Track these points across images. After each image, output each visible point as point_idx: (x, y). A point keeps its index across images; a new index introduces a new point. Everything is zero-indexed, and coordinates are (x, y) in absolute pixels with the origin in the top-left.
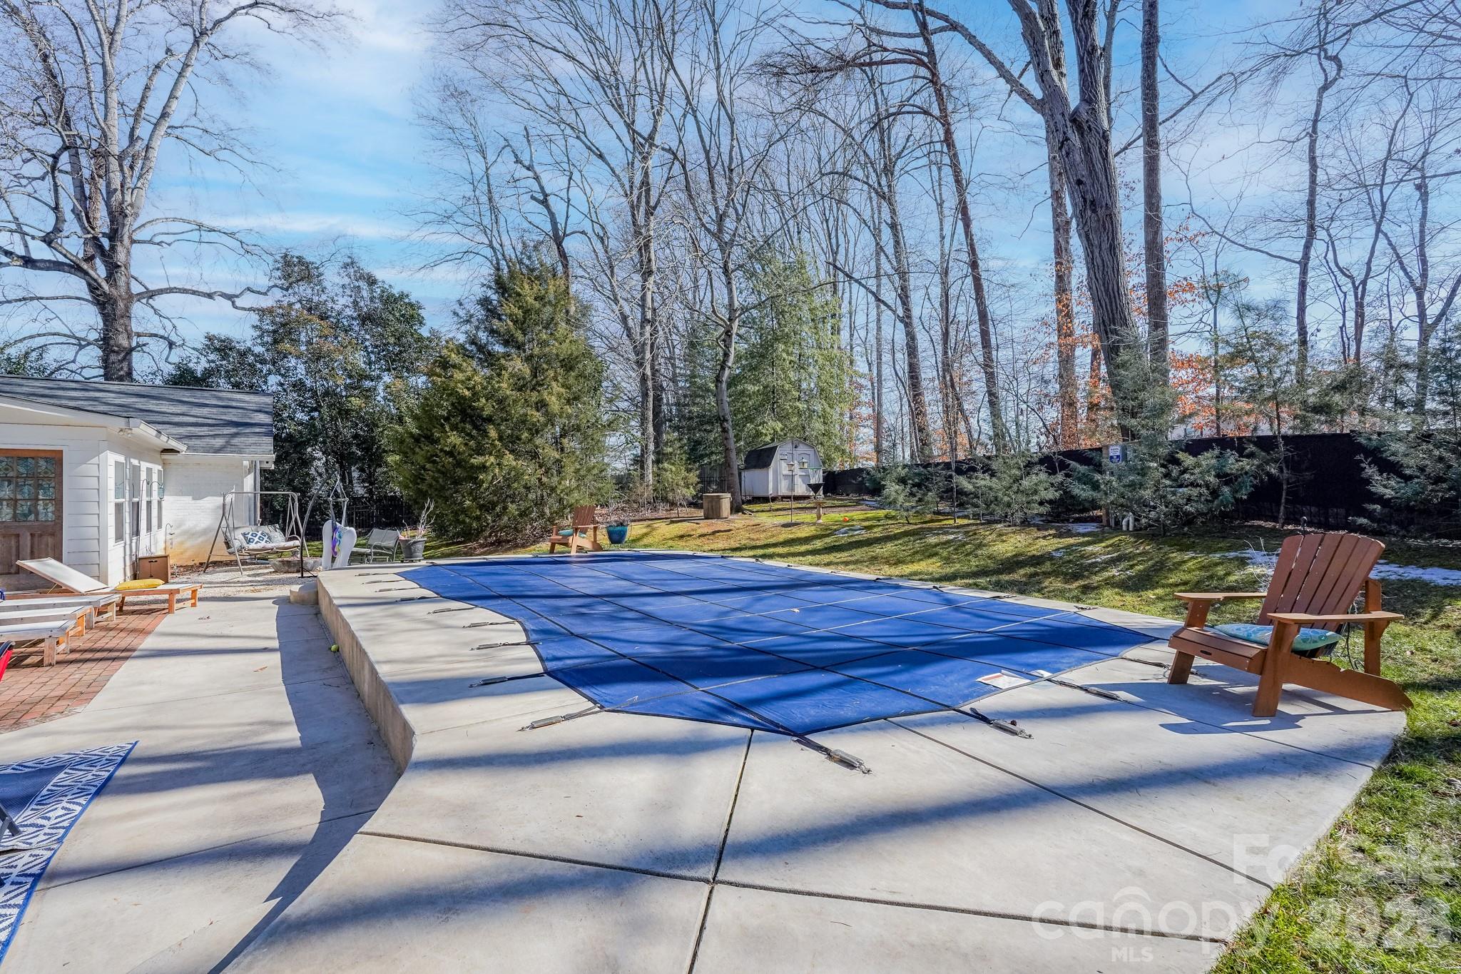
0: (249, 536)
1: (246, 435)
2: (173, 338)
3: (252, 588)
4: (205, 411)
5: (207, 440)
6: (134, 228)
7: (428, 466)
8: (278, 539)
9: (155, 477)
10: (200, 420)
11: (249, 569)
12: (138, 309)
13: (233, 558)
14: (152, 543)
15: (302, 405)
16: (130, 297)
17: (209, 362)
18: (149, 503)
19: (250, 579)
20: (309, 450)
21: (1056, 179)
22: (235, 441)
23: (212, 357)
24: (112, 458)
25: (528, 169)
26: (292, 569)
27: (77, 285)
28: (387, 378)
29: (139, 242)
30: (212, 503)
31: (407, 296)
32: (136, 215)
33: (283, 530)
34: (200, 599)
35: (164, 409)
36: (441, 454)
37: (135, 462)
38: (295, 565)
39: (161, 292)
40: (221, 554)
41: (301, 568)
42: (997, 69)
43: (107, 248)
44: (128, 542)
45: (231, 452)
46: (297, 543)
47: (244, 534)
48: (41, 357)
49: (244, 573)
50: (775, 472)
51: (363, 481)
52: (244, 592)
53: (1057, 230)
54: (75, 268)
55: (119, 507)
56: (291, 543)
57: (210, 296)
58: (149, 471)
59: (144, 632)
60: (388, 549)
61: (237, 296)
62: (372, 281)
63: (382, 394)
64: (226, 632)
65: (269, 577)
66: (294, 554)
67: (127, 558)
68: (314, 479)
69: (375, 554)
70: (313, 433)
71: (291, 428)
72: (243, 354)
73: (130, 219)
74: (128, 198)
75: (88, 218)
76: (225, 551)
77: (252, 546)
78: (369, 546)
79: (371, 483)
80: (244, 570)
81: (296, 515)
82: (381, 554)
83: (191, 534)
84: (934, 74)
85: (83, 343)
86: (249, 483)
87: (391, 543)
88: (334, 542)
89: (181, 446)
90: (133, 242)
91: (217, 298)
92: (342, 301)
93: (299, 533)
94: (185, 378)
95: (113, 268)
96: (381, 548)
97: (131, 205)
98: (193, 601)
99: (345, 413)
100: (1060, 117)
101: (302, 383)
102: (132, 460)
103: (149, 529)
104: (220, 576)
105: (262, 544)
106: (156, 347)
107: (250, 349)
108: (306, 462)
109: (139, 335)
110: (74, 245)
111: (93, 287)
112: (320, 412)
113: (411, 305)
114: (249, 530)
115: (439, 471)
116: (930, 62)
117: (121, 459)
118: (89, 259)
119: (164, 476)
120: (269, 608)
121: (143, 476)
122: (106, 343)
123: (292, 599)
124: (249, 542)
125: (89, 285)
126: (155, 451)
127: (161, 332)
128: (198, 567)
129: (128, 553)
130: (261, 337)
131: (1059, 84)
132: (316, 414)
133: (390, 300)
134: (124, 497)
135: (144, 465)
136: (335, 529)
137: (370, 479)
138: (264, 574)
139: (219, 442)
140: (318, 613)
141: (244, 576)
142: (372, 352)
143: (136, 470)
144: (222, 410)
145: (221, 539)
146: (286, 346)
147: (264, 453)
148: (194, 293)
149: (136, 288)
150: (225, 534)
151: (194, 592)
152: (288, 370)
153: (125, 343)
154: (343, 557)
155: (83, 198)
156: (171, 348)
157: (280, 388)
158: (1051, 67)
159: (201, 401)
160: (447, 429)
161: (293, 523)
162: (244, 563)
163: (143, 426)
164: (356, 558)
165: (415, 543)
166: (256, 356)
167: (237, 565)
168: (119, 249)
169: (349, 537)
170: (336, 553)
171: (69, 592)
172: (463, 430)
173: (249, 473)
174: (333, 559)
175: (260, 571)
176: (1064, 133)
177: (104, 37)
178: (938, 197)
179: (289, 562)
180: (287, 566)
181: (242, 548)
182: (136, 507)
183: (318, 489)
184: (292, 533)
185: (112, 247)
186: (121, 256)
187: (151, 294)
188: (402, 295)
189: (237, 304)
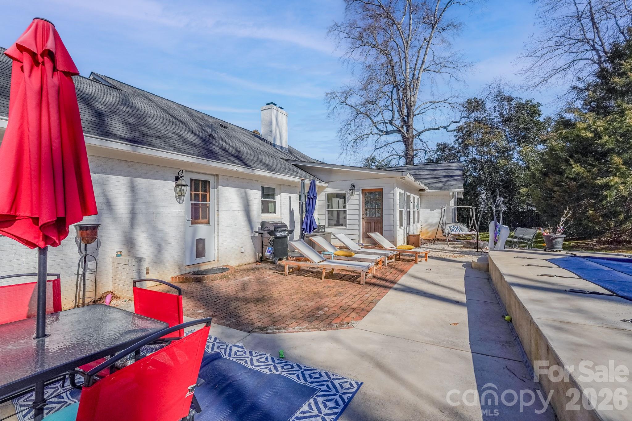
0: (452, 228)
1: (451, 181)
2: (427, 149)
3: (452, 255)
4: (435, 173)
5: (435, 184)
6: (414, 110)
7: (556, 189)
8: (465, 231)
9: (416, 201)
10: (433, 176)
11: (452, 244)
12: (416, 141)
13: (445, 238)
14: (416, 229)
15: (475, 169)
16: (413, 136)
17: (438, 155)
18: (414, 211)
19: (452, 249)
20: (479, 189)
22: (447, 184)
23: (439, 153)
24: (398, 191)
26: (472, 247)
27: (399, 137)
28: (518, 149)
29: (416, 115)
30: (437, 212)
31: (531, 101)
32: (415, 105)
33: (468, 226)
34: (430, 257)
35: (421, 173)
36: (567, 180)
37: (408, 194)
38: (474, 244)
39: (422, 132)
40: (440, 236)
41: (477, 246)
43: (407, 120)
44: (405, 228)
45: (445, 189)
46: (474, 233)
47: (450, 227)
48: (390, 164)
49: (450, 245)
51: (506, 203)
52: (449, 256)
54: (399, 131)
55: (401, 212)
56: (471, 233)
57: (439, 129)
58: (414, 198)
59: (403, 272)
60: (529, 240)
61: (448, 126)
62: (509, 99)
63: (516, 157)
64: (437, 281)
65: (461, 249)
66: (473, 238)
67: (405, 234)
68: (481, 203)
69: (520, 242)
70: (480, 182)
71: (470, 180)
72: (450, 150)
73: (413, 107)
74: (412, 100)
75: (401, 111)
76: (442, 235)
77: (453, 233)
78: (515, 238)
79: (510, 204)
80: (450, 244)
81: (474, 218)
82: (523, 243)
83: (431, 225)
85: (401, 157)
86: (452, 203)
87: (530, 237)
88: (496, 233)
89: (426, 188)
90: (414, 116)
91: (441, 129)
92: (494, 114)
93: (475, 228)
94: (430, 162)
95: (408, 127)
96: (522, 239)
97: (413, 102)
98: (426, 258)
99: (496, 170)
101: (475, 159)
102: (407, 193)
103: (414, 223)
104: (440, 246)
105: (458, 232)
106: (421, 154)
107: (453, 147)
108: (477, 195)
109: (416, 150)
110: (398, 123)
111: (403, 136)
112: (483, 170)
113: (533, 106)
114: (453, 225)
115: (565, 191)
117: (402, 192)
118: (402, 127)
119: (420, 200)
120: (460, 268)
121: (412, 199)
122: (406, 155)
123: (473, 265)
124: (452, 231)
125: (402, 136)
126: (417, 190)
127: (423, 148)
128: (432, 241)
129: (405, 232)
130: (458, 140)
132: (481, 172)
133: (520, 107)
134: (403, 208)
135: (412, 195)
136: (496, 226)
137: (508, 203)
138: (459, 247)
139: (441, 185)
140: (489, 279)
141: (449, 247)
142: (510, 138)
143: (408, 197)
144: (442, 171)
145: (440, 229)
146: (468, 141)
147: (458, 188)
148: (433, 129)
149: (415, 133)
150: (442, 226)
151: (426, 254)
152: (468, 153)
153: (412, 154)
154: (501, 244)
155: (400, 106)
156: (425, 153)
157: (465, 163)
159: (434, 168)
160: (572, 163)
161: (472, 222)
162: (450, 240)
163: (408, 175)
164: (509, 244)
165: (556, 238)
166: (456, 149)
167: (447, 241)
168: (410, 120)
169: (505, 232)
170: (497, 240)
171: (380, 247)
172: (585, 162)
173: (452, 198)
174: (495, 243)
175: (457, 246)
177: (405, 44)
179: (470, 242)
180: (470, 245)
181: (448, 234)
182: (408, 213)
183: (483, 208)
184: (472, 227)
185: (408, 120)
186: (410, 122)
187: (419, 134)
188: (527, 102)
189: (449, 130)
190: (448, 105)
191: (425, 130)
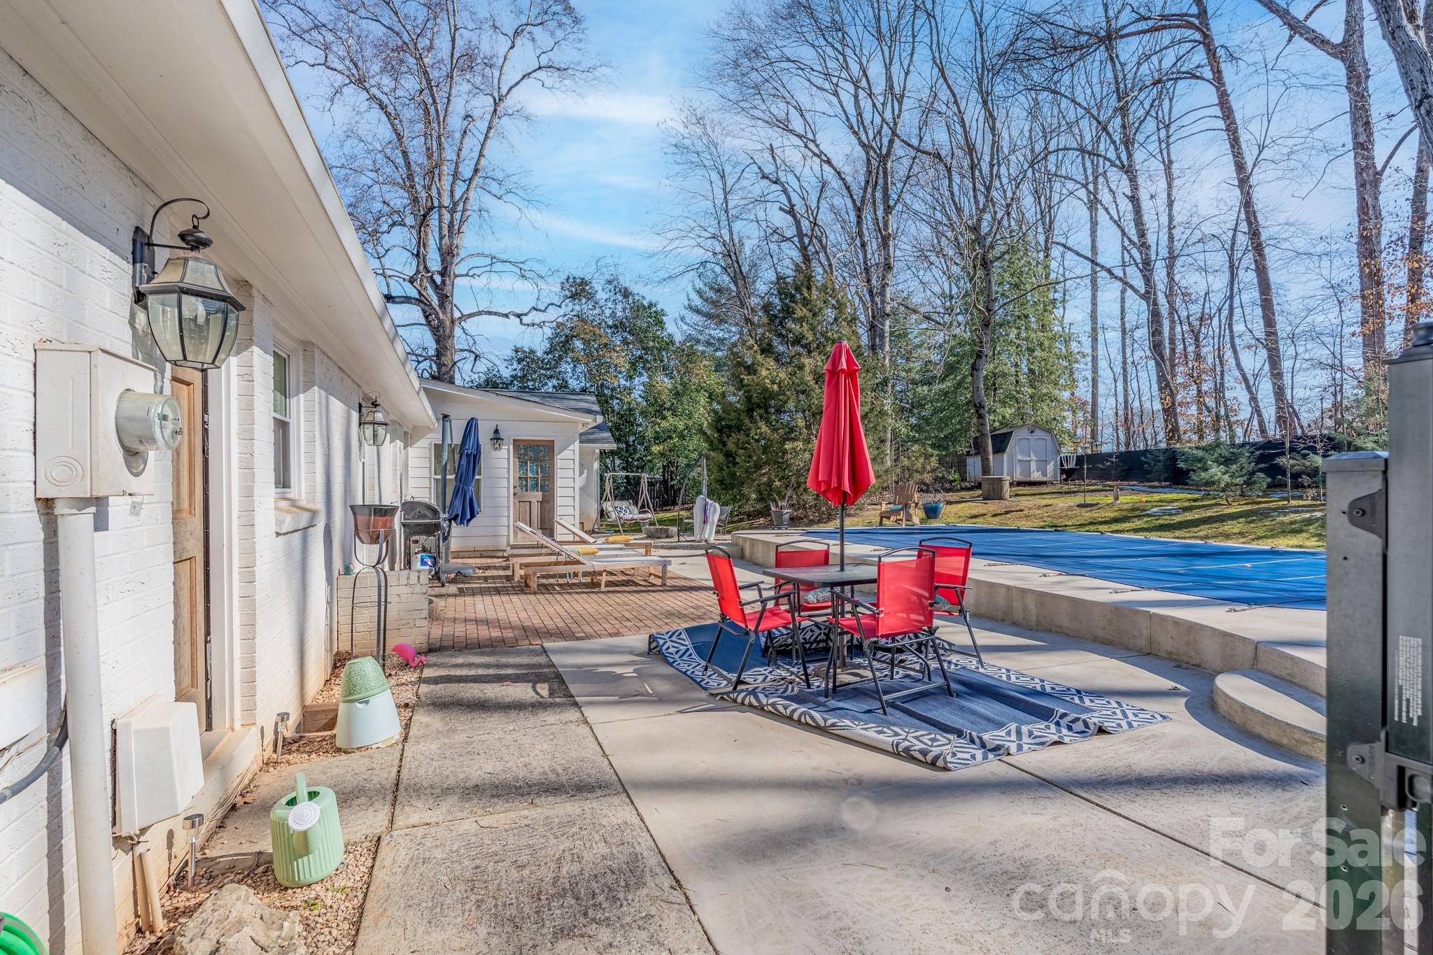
2: (479, 353)
6: (458, 265)
12: (458, 331)
16: (453, 322)
21: (1361, 130)
25: (775, 183)
29: (460, 276)
31: (656, 305)
32: (459, 253)
39: (472, 315)
42: (1280, 17)
43: (440, 283)
50: (1011, 458)
53: (1362, 185)
57: (506, 316)
61: (526, 315)
62: (627, 293)
73: (455, 258)
74: (454, 241)
84: (1206, 36)
85: (420, 359)
86: (596, 467)
90: (456, 276)
91: (510, 317)
95: (443, 298)
97: (456, 246)
100: (1417, 74)
109: (459, 351)
111: (428, 315)
116: (1200, 23)
122: (438, 358)
125: (424, 312)
131: (1415, 38)
148: (496, 314)
149: (457, 314)
153: (451, 357)
156: (475, 360)
158: (1405, 22)
168: (448, 282)
176: (1424, 90)
178: (1166, 160)
185: (443, 282)
186: (448, 288)
187: (464, 317)
188: (651, 305)
189: (524, 322)
190: (517, 271)
191: (480, 313)
